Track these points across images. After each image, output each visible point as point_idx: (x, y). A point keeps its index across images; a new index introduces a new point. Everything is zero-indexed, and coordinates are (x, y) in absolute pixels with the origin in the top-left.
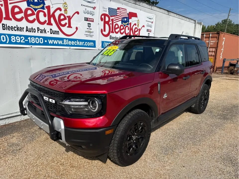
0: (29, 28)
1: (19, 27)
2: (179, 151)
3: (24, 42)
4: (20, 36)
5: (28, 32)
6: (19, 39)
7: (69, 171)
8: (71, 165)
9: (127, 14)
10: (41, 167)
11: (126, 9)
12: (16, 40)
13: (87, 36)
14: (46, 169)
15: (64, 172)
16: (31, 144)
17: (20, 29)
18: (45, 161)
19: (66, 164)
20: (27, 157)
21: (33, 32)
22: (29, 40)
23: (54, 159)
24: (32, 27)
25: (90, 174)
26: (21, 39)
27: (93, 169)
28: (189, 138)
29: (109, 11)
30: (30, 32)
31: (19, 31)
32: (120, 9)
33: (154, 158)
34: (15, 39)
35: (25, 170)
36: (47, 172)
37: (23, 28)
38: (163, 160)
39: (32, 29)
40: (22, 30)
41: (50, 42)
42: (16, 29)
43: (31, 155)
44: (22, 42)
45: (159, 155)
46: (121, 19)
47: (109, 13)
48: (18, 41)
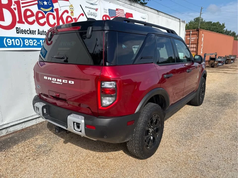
0: (41, 31)
1: (31, 30)
2: (197, 136)
3: (36, 45)
4: (33, 39)
5: (40, 34)
6: (32, 42)
7: (108, 163)
8: (107, 157)
9: (124, 15)
10: (80, 162)
11: (123, 10)
12: (29, 43)
14: (86, 163)
15: (104, 165)
16: (58, 144)
17: (33, 32)
18: (80, 157)
19: (102, 157)
20: (61, 155)
21: (44, 35)
22: (40, 43)
23: (88, 154)
24: (43, 30)
25: (128, 163)
26: (34, 42)
27: (129, 159)
28: (200, 124)
29: (109, 12)
30: (42, 34)
31: (32, 34)
32: (119, 10)
33: (178, 144)
35: (65, 167)
36: (88, 166)
37: (35, 31)
38: (187, 145)
39: (43, 31)
40: (34, 33)
42: (29, 32)
43: (64, 154)
44: (34, 45)
45: (181, 140)
47: (109, 14)
48: (31, 44)
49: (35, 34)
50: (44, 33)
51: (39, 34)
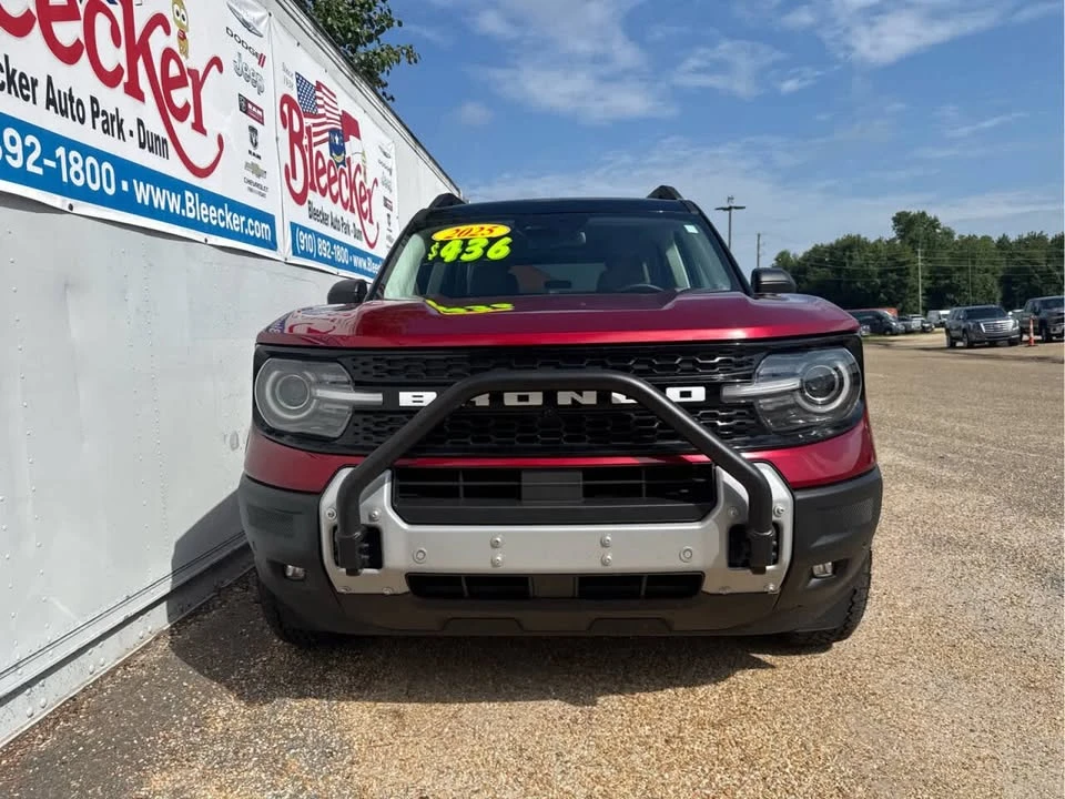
0: (59, 92)
1: (14, 71)
3: (39, 171)
4: (22, 128)
5: (57, 112)
6: (18, 149)
9: (338, 118)
11: (335, 97)
12: (5, 151)
13: (251, 190)
17: (21, 86)
21: (74, 119)
22: (58, 161)
24: (70, 90)
26: (28, 151)
29: (298, 88)
30: (64, 113)
31: (17, 95)
32: (323, 90)
37: (35, 83)
39: (71, 98)
40: (30, 93)
41: (142, 193)
42: (2, 77)
44: (31, 168)
46: (327, 135)
47: (299, 96)
48: (15, 157)
49: (35, 102)
50: (75, 105)
51: (52, 108)
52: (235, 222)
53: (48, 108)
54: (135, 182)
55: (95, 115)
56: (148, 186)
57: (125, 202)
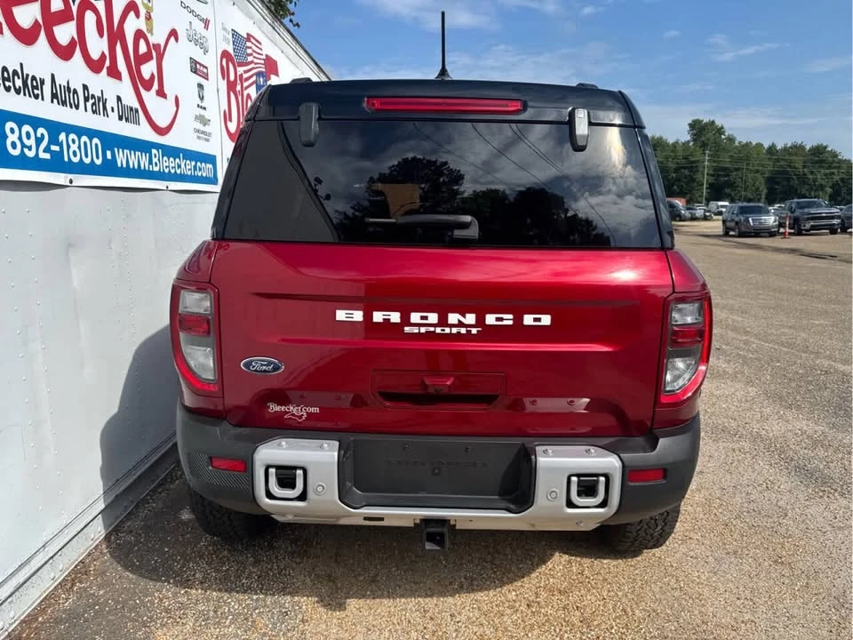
0: (60, 86)
1: (27, 75)
3: (47, 156)
4: (34, 123)
5: (59, 104)
6: (32, 142)
9: (262, 62)
11: (260, 43)
12: (23, 146)
13: (199, 138)
17: (34, 88)
21: (71, 107)
22: (61, 145)
24: (68, 83)
26: (39, 141)
29: (233, 42)
30: (64, 103)
31: (30, 96)
32: (252, 40)
34: (20, 138)
37: (42, 82)
39: (69, 88)
40: (39, 92)
41: (122, 157)
42: (19, 83)
44: (43, 155)
46: (254, 78)
47: (234, 50)
48: (30, 148)
49: (43, 99)
50: (71, 95)
51: (55, 101)
52: (187, 167)
53: (52, 102)
54: (116, 149)
55: (86, 99)
56: (125, 151)
57: (110, 168)
